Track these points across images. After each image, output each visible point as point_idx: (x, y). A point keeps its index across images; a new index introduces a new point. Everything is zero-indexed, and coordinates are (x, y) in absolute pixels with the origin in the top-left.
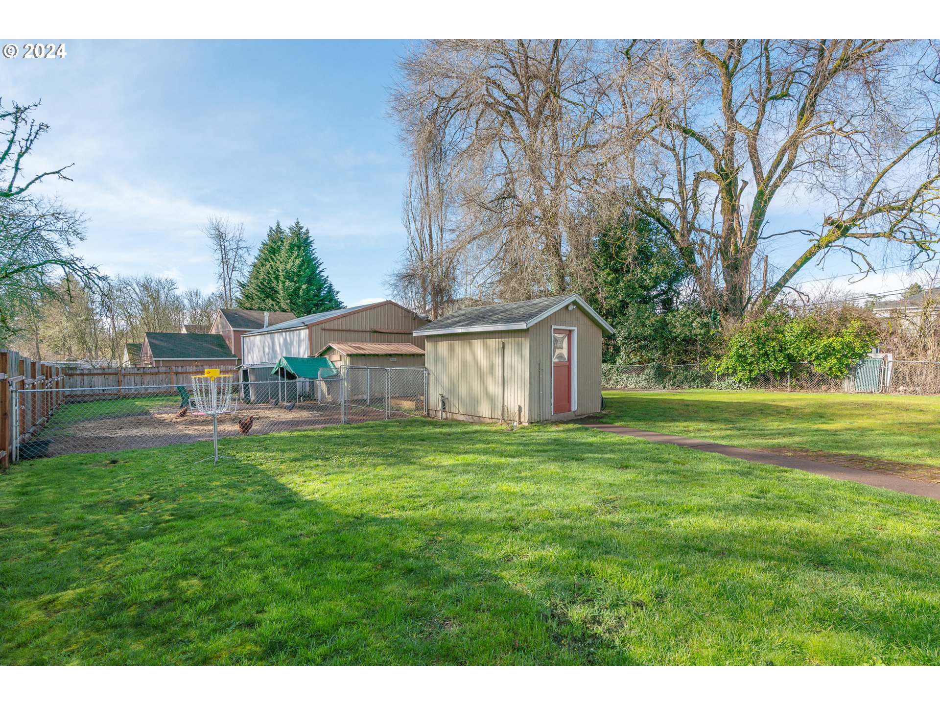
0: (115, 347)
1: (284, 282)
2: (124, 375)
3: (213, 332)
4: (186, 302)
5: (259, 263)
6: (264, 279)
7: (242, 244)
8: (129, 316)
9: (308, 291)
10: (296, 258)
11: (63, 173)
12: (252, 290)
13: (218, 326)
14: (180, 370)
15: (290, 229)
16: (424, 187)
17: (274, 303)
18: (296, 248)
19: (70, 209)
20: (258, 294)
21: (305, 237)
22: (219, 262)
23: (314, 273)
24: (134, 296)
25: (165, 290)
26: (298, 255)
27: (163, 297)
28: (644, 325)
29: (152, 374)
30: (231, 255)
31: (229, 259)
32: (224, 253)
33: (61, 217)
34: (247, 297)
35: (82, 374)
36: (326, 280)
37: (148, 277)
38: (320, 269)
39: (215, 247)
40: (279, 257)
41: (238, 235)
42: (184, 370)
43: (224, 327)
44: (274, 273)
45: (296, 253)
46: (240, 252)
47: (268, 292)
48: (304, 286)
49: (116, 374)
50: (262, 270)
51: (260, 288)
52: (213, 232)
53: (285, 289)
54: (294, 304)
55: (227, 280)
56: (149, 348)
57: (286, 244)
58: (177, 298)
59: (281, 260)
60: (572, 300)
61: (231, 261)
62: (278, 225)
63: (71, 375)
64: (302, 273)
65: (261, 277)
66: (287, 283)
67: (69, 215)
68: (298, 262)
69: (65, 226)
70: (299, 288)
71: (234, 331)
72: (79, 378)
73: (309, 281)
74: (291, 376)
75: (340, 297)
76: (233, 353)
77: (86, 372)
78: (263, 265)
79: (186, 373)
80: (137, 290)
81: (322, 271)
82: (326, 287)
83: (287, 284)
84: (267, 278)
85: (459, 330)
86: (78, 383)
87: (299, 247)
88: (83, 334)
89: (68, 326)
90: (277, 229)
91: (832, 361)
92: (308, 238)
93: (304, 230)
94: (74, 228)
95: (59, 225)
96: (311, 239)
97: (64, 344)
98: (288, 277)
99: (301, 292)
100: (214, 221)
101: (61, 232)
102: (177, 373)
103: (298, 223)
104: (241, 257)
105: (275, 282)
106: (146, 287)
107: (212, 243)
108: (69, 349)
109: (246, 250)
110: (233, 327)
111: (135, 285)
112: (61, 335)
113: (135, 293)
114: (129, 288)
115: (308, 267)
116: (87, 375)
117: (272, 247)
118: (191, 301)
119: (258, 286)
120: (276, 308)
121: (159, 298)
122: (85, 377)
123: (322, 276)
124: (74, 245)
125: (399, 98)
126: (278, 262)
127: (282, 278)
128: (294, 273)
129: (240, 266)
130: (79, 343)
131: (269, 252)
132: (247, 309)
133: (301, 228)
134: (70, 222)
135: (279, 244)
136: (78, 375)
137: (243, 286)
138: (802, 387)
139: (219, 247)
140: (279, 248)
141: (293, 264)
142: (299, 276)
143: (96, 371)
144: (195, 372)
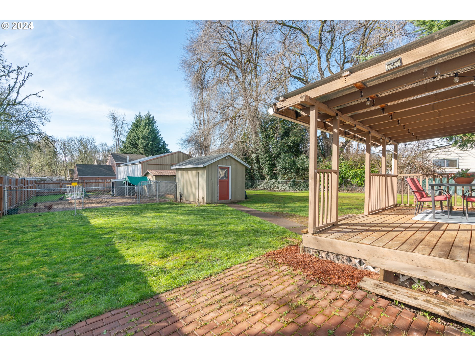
1: (141, 141)
2: (63, 184)
3: (108, 164)
4: (100, 148)
7: (124, 122)
8: (73, 155)
9: (152, 145)
10: (147, 129)
11: (39, 94)
12: (127, 144)
13: (110, 161)
14: (88, 181)
15: (145, 116)
17: (137, 150)
18: (147, 125)
19: (43, 108)
20: (130, 146)
21: (151, 119)
22: (114, 130)
23: (156, 136)
24: (75, 146)
25: (90, 143)
26: (148, 128)
27: (89, 146)
28: (286, 163)
30: (119, 127)
31: (118, 129)
32: (116, 126)
33: (39, 111)
34: (125, 147)
35: (45, 183)
36: (162, 139)
37: (82, 137)
38: (159, 134)
39: (112, 124)
40: (139, 129)
41: (123, 117)
42: (90, 181)
43: (112, 162)
44: (137, 136)
45: (147, 127)
46: (124, 126)
47: (135, 145)
48: (151, 143)
49: (59, 183)
50: (132, 135)
51: (131, 143)
52: (111, 116)
53: (142, 144)
54: (146, 151)
55: (117, 139)
56: (77, 171)
57: (143, 123)
58: (96, 147)
59: (141, 130)
60: (228, 155)
61: (120, 130)
62: (140, 114)
63: (40, 184)
64: (150, 136)
65: (131, 138)
67: (43, 111)
68: (148, 131)
69: (41, 115)
70: (148, 144)
71: (116, 163)
72: (42, 185)
73: (154, 140)
74: (129, 185)
75: (168, 147)
76: (115, 174)
77: (47, 182)
78: (132, 132)
79: (91, 183)
80: (77, 143)
81: (160, 135)
82: (162, 143)
83: (143, 141)
84: (134, 139)
85: (183, 167)
86: (42, 187)
87: (149, 124)
88: (51, 164)
89: (44, 160)
90: (139, 116)
91: (358, 179)
92: (153, 120)
93: (151, 116)
94: (45, 117)
95: (38, 115)
96: (155, 120)
97: (42, 169)
98: (144, 138)
99: (149, 145)
100: (112, 112)
101: (39, 118)
102: (87, 183)
103: (149, 113)
104: (124, 128)
105: (138, 140)
106: (81, 141)
107: (110, 122)
108: (44, 171)
109: (126, 125)
110: (116, 161)
111: (76, 141)
112: (40, 164)
113: (76, 145)
114: (73, 142)
115: (153, 134)
117: (136, 124)
118: (102, 148)
120: (138, 152)
121: (87, 147)
122: (45, 185)
123: (160, 138)
124: (45, 124)
125: (184, 62)
126: (139, 131)
127: (141, 139)
128: (146, 136)
129: (124, 132)
130: (49, 168)
131: (135, 126)
132: (124, 153)
133: (150, 115)
134: (43, 114)
136: (42, 183)
137: (123, 142)
138: (348, 190)
139: (114, 124)
140: (140, 124)
141: (146, 132)
142: (148, 138)
143: (50, 182)
144: (95, 183)
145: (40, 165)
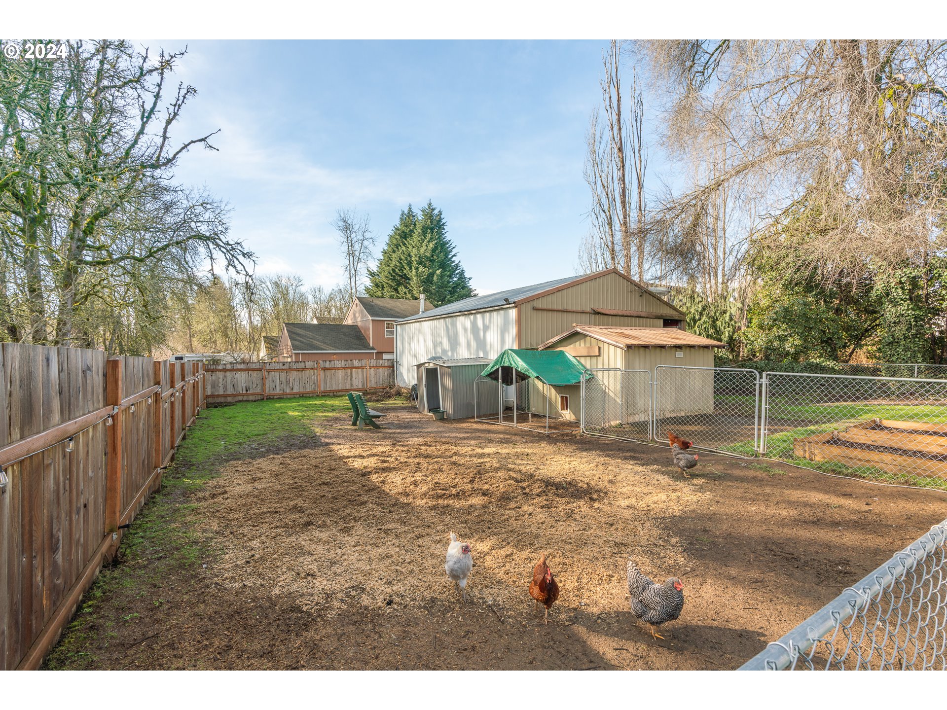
0: (253, 341)
1: (417, 268)
2: (269, 371)
3: (349, 322)
5: (390, 249)
6: (396, 265)
7: (367, 235)
8: (263, 311)
9: (441, 276)
10: (429, 242)
11: (209, 141)
12: (382, 279)
13: (355, 316)
14: (327, 365)
15: (422, 211)
16: (616, 128)
17: (406, 291)
18: (429, 231)
20: (390, 282)
21: (437, 219)
22: (345, 254)
23: (446, 257)
24: (268, 293)
25: (294, 287)
26: (431, 238)
27: (291, 292)
29: (298, 370)
30: (357, 246)
31: (355, 251)
32: (351, 245)
34: (377, 286)
35: (225, 370)
36: (457, 266)
37: (279, 275)
38: (453, 254)
39: (342, 239)
40: (411, 242)
41: (363, 225)
43: (361, 316)
44: (407, 258)
45: (429, 236)
46: (366, 243)
47: (400, 280)
48: (438, 272)
49: (260, 370)
50: (394, 255)
51: (391, 276)
52: (340, 223)
53: (418, 275)
55: (353, 271)
56: (288, 339)
57: (419, 228)
58: (303, 294)
59: (413, 244)
61: (357, 253)
62: (410, 208)
63: (213, 371)
64: (435, 257)
65: (392, 264)
66: (421, 269)
67: (215, 205)
68: (431, 245)
70: (433, 274)
71: (372, 320)
72: (221, 375)
73: (443, 267)
75: (472, 284)
76: (371, 345)
77: (229, 367)
78: (394, 252)
79: (335, 368)
80: (270, 287)
81: (454, 256)
82: (457, 274)
84: (398, 264)
86: (221, 380)
87: (432, 229)
88: (226, 328)
89: (215, 321)
90: (409, 213)
92: (440, 220)
93: (436, 212)
94: (219, 219)
96: (443, 221)
97: (211, 338)
98: (421, 263)
99: (435, 278)
100: (342, 213)
102: (325, 369)
103: (430, 204)
104: (366, 248)
105: (408, 268)
106: (277, 284)
107: (339, 236)
108: (215, 342)
109: (371, 240)
110: (372, 315)
111: (268, 284)
113: (269, 290)
114: (263, 285)
115: (441, 251)
116: (230, 370)
117: (403, 232)
119: (390, 273)
120: (409, 296)
121: (288, 294)
122: (228, 373)
123: (454, 262)
126: (410, 247)
127: (415, 264)
128: (427, 257)
130: (223, 336)
131: (401, 237)
133: (434, 209)
134: (217, 212)
135: (411, 228)
136: (221, 370)
137: (372, 274)
139: (345, 240)
140: (412, 231)
141: (426, 249)
142: (432, 261)
143: (239, 367)
144: (344, 368)
145: (208, 331)
